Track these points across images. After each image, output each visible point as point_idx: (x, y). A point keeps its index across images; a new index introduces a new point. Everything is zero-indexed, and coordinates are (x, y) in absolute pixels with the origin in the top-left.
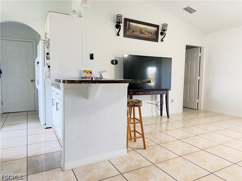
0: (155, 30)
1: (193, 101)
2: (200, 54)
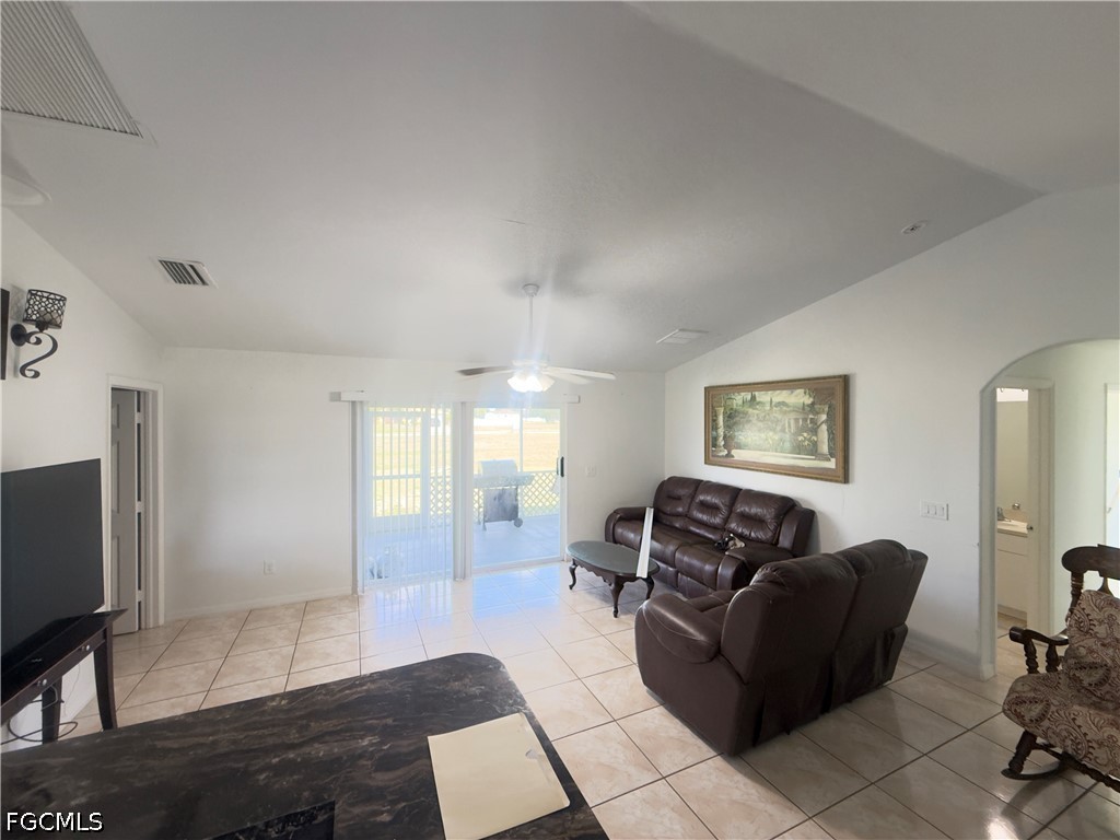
2: (138, 418)
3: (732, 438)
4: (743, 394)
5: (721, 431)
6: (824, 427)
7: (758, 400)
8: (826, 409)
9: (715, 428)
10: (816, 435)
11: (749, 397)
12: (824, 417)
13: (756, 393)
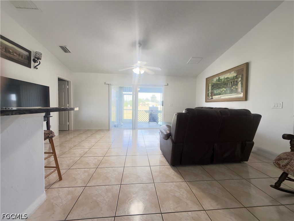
0: (26, 54)
1: (64, 124)
2: (67, 87)
3: (213, 92)
4: (216, 78)
5: (210, 91)
6: (240, 83)
7: (220, 78)
8: (241, 76)
9: (208, 91)
10: (237, 86)
11: (218, 78)
12: (240, 79)
13: (220, 77)
